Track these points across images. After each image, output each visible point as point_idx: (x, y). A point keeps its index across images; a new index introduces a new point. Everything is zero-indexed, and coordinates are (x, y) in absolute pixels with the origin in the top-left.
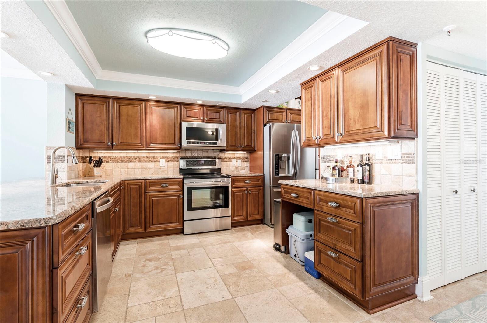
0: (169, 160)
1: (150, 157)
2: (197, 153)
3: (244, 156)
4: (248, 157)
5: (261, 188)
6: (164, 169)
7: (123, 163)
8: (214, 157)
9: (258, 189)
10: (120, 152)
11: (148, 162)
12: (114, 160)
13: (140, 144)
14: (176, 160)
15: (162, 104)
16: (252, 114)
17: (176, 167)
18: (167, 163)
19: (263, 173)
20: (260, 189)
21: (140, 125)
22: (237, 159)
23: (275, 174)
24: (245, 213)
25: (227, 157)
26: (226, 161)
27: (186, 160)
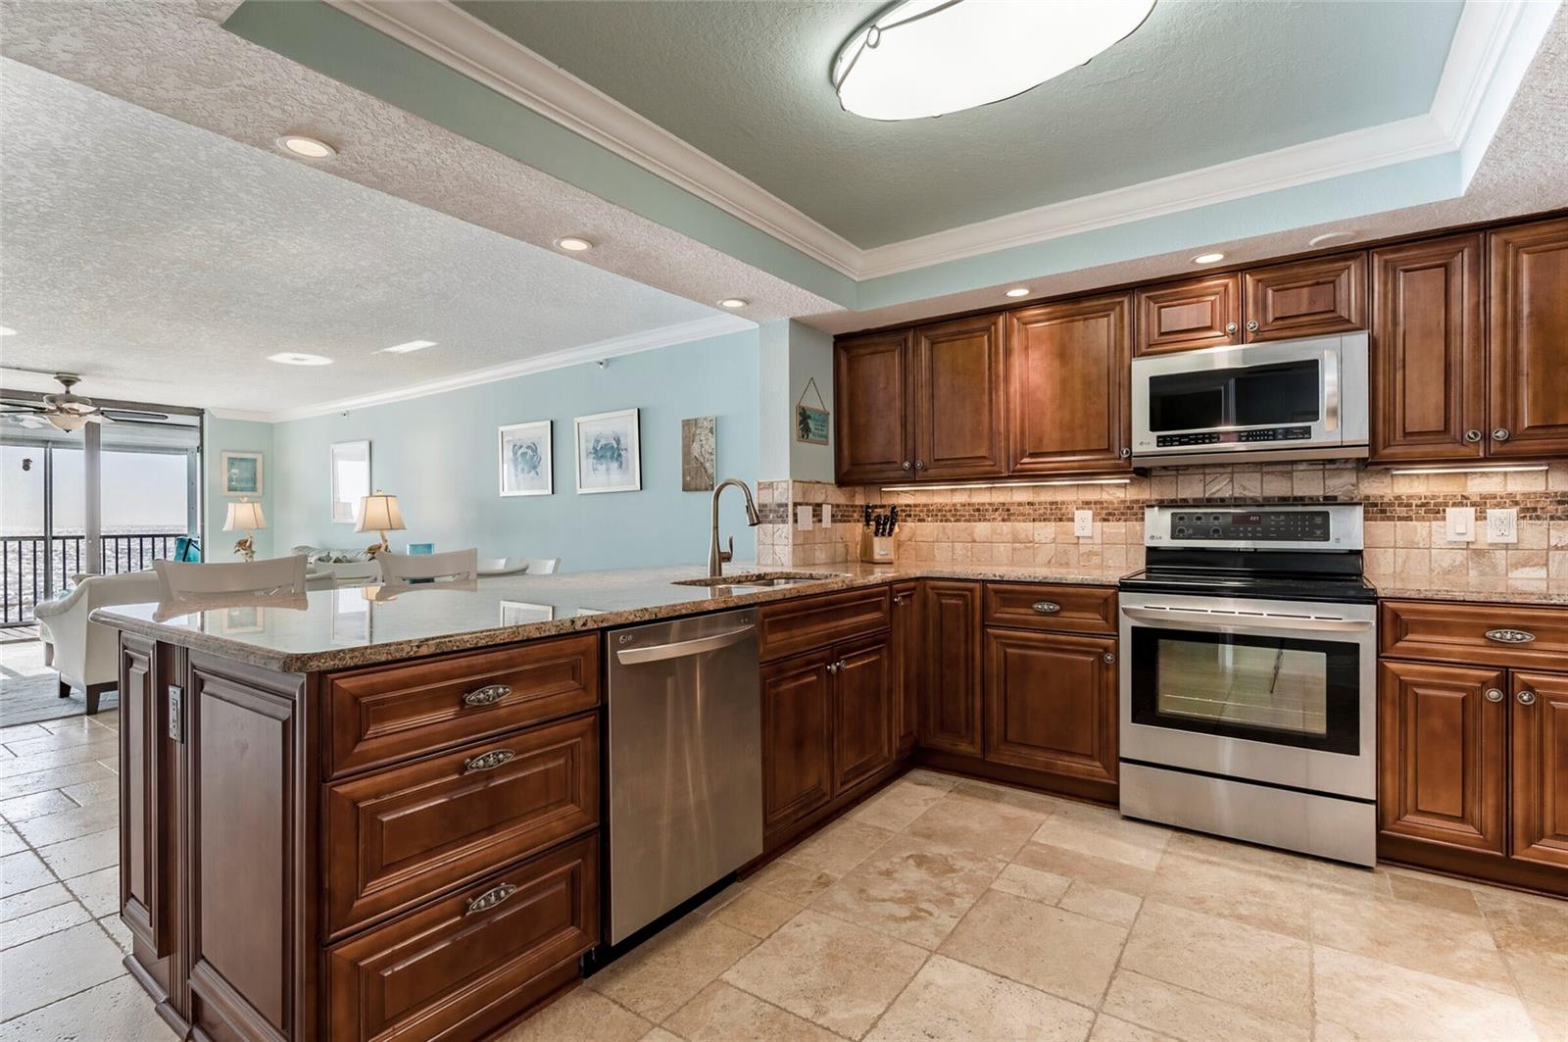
0: (1110, 514)
1: (1040, 504)
2: (1232, 481)
3: (1541, 489)
6: (1090, 548)
7: (962, 525)
8: (1326, 498)
10: (952, 490)
11: (1034, 520)
12: (937, 515)
13: (989, 459)
14: (1131, 514)
17: (1135, 541)
18: (1099, 524)
21: (990, 394)
22: (1482, 504)
24: (1483, 812)
25: (1410, 497)
26: (1400, 519)
27: (1173, 514)
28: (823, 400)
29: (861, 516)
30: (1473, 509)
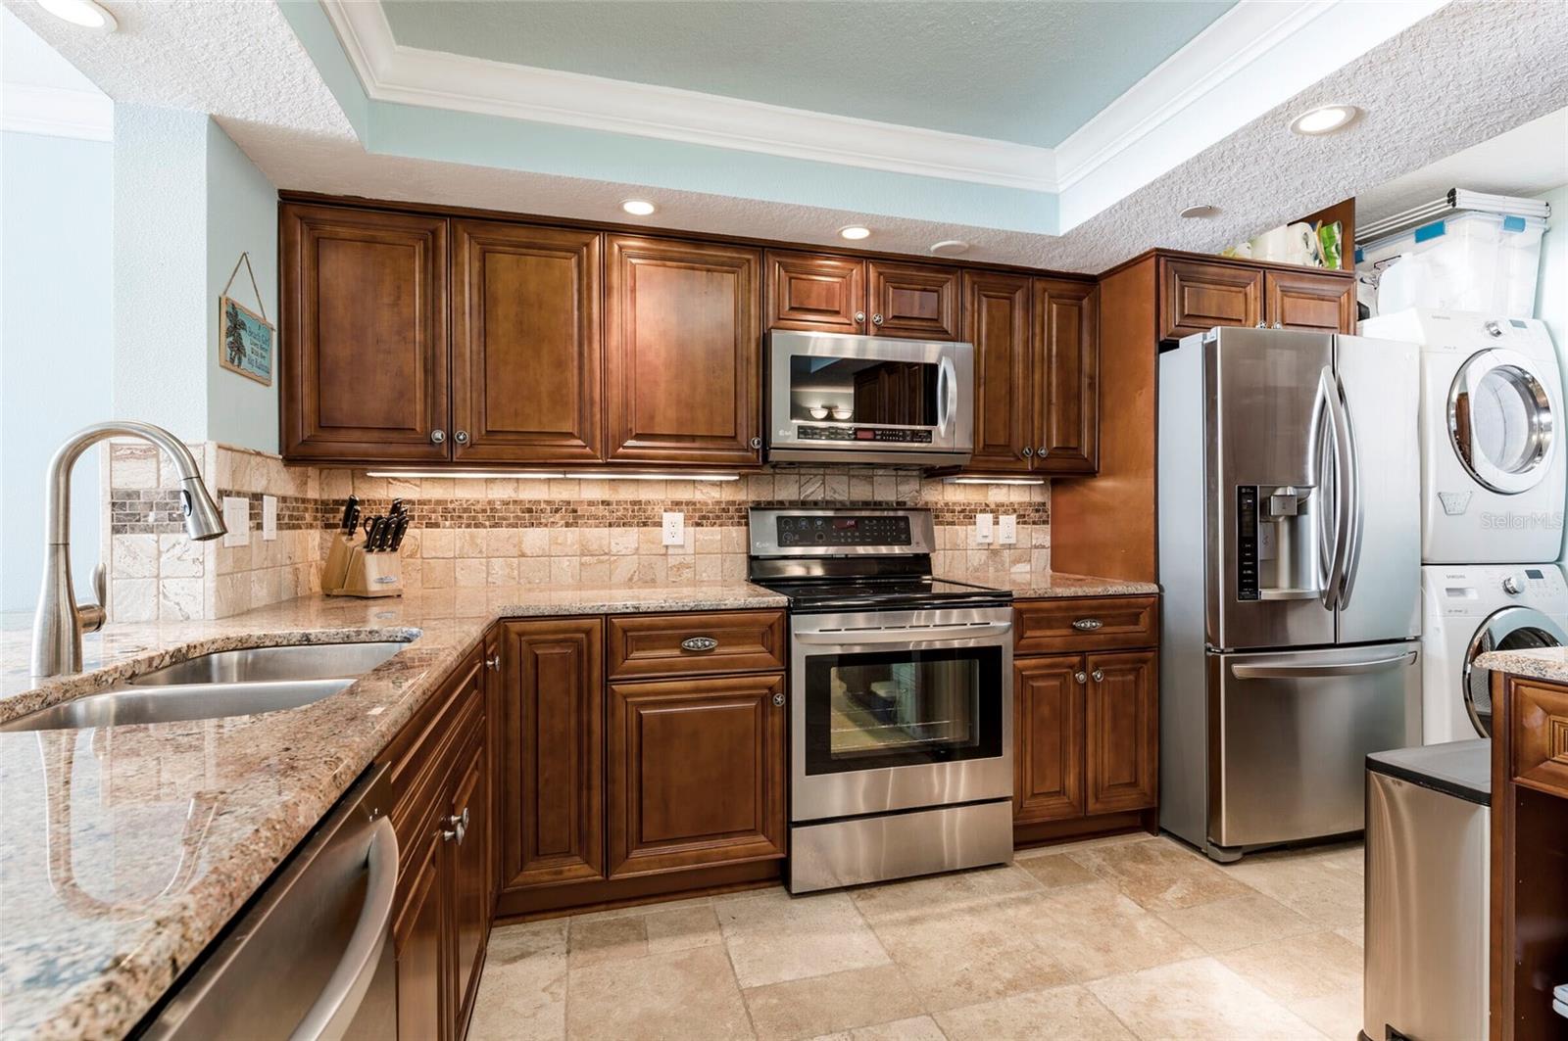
0: (703, 517)
1: (618, 503)
2: (823, 483)
3: (1027, 499)
4: (1044, 504)
5: (1150, 655)
6: (679, 559)
7: (503, 532)
8: (898, 503)
9: (1134, 661)
10: (487, 480)
11: (610, 525)
12: (460, 517)
13: (580, 438)
14: (732, 518)
15: (675, 249)
16: (1081, 299)
17: (732, 549)
18: (691, 529)
19: (1157, 581)
20: (1145, 661)
21: (581, 345)
22: (996, 511)
23: (1241, 586)
24: (1071, 782)
25: (954, 504)
26: (949, 524)
27: (779, 519)
28: (262, 303)
29: (315, 519)
30: (991, 515)
